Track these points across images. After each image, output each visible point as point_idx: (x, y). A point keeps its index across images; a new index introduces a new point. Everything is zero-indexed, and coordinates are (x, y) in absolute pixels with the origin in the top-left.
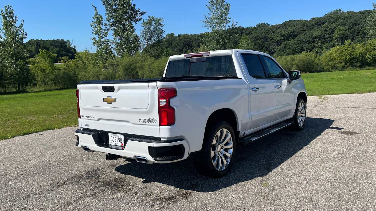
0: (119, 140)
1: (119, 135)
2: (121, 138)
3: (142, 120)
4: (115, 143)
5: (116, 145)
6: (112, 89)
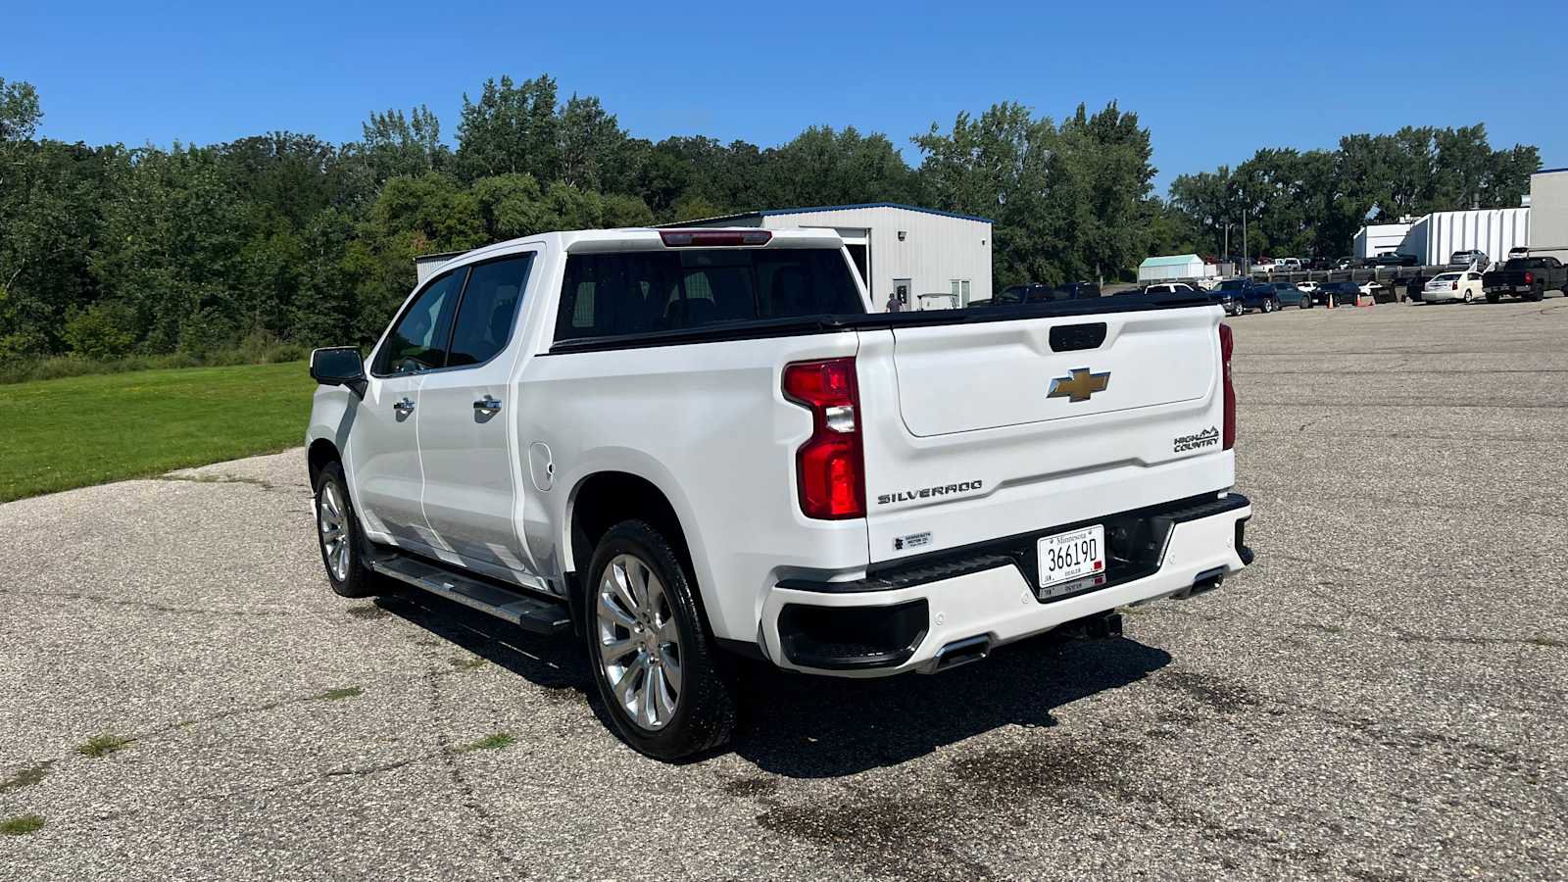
0: (1086, 553)
1: (1087, 532)
2: (1093, 543)
3: (1183, 443)
4: (1067, 573)
5: (1071, 577)
6: (1093, 337)
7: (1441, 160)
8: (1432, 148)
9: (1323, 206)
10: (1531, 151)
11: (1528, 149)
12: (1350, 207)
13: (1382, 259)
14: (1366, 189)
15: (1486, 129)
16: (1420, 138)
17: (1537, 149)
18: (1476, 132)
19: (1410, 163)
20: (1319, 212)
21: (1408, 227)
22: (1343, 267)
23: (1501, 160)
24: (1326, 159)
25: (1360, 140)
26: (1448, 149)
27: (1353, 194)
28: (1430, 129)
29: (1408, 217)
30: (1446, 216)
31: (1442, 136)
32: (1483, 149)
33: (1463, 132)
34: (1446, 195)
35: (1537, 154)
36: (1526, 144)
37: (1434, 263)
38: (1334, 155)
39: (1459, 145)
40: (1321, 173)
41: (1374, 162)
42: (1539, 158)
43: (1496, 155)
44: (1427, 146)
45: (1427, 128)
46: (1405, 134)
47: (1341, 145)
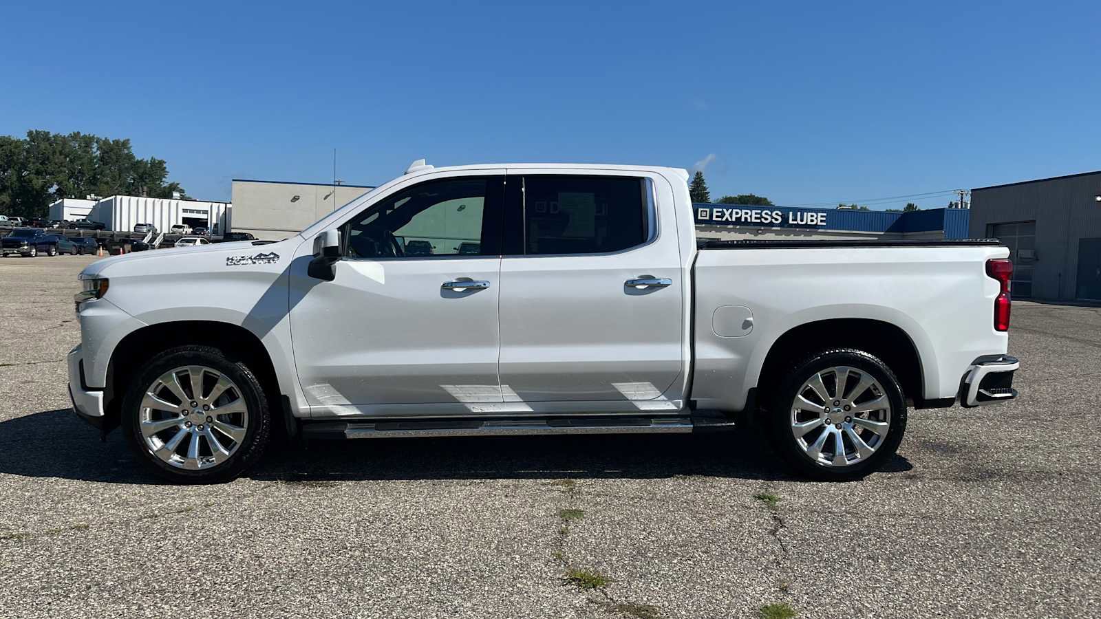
7: (102, 158)
8: (95, 150)
9: (15, 179)
10: (161, 163)
11: (159, 161)
12: (38, 183)
13: (80, 224)
14: (49, 170)
15: (131, 143)
16: (88, 141)
17: (165, 163)
18: (125, 144)
19: (80, 158)
20: (12, 183)
21: (94, 203)
22: (55, 226)
23: (142, 166)
24: (17, 144)
25: (43, 135)
26: (107, 152)
27: (38, 173)
28: (93, 137)
29: (93, 196)
30: (126, 198)
31: (101, 142)
32: (130, 157)
33: (116, 142)
34: (107, 183)
35: (165, 165)
36: (158, 158)
37: (118, 230)
38: (22, 143)
39: (115, 151)
40: (12, 154)
41: (54, 152)
42: (165, 168)
43: (138, 162)
44: (92, 148)
45: (91, 135)
46: (75, 136)
47: (28, 136)
